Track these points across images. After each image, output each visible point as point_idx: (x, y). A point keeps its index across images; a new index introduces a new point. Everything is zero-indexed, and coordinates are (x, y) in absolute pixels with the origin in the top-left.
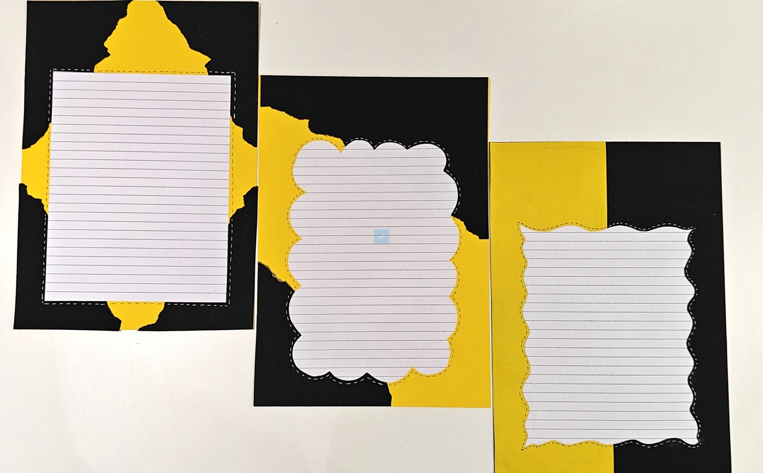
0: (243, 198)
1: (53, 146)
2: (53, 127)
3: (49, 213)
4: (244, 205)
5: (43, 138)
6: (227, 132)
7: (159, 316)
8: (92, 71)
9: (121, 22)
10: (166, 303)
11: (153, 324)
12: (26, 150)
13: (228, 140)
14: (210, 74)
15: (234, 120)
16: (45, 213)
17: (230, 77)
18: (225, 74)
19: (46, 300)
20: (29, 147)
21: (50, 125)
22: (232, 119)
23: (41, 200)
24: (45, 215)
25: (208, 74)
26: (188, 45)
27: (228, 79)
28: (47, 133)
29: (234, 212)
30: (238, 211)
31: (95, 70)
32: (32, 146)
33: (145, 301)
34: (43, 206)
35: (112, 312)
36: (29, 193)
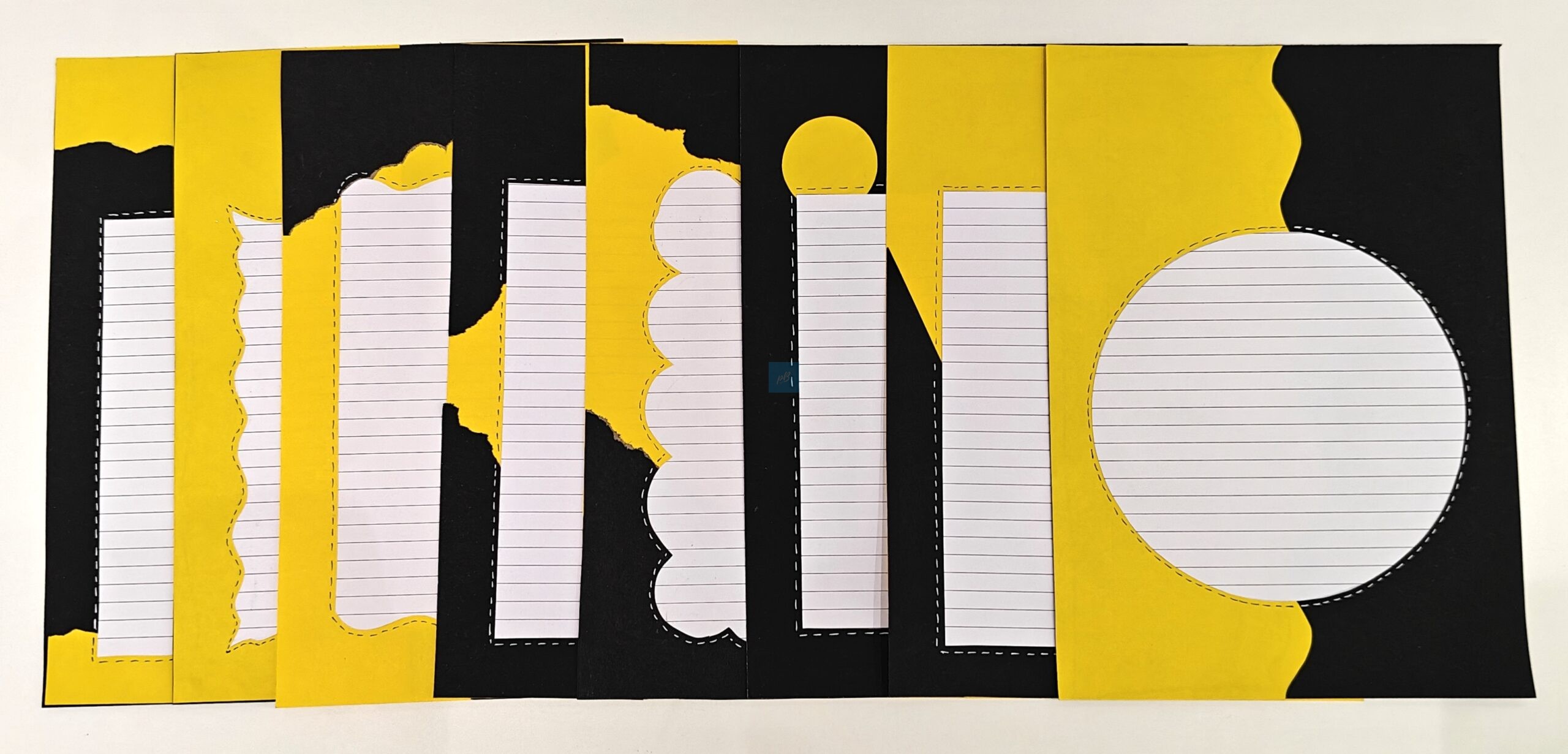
1: (510, 330)
2: (508, 292)
3: (502, 461)
5: (490, 313)
12: (454, 337)
16: (495, 461)
19: (497, 637)
20: (463, 331)
21: (502, 289)
23: (486, 436)
24: (495, 466)
28: (497, 304)
32: (468, 330)
34: (490, 447)
36: (465, 420)
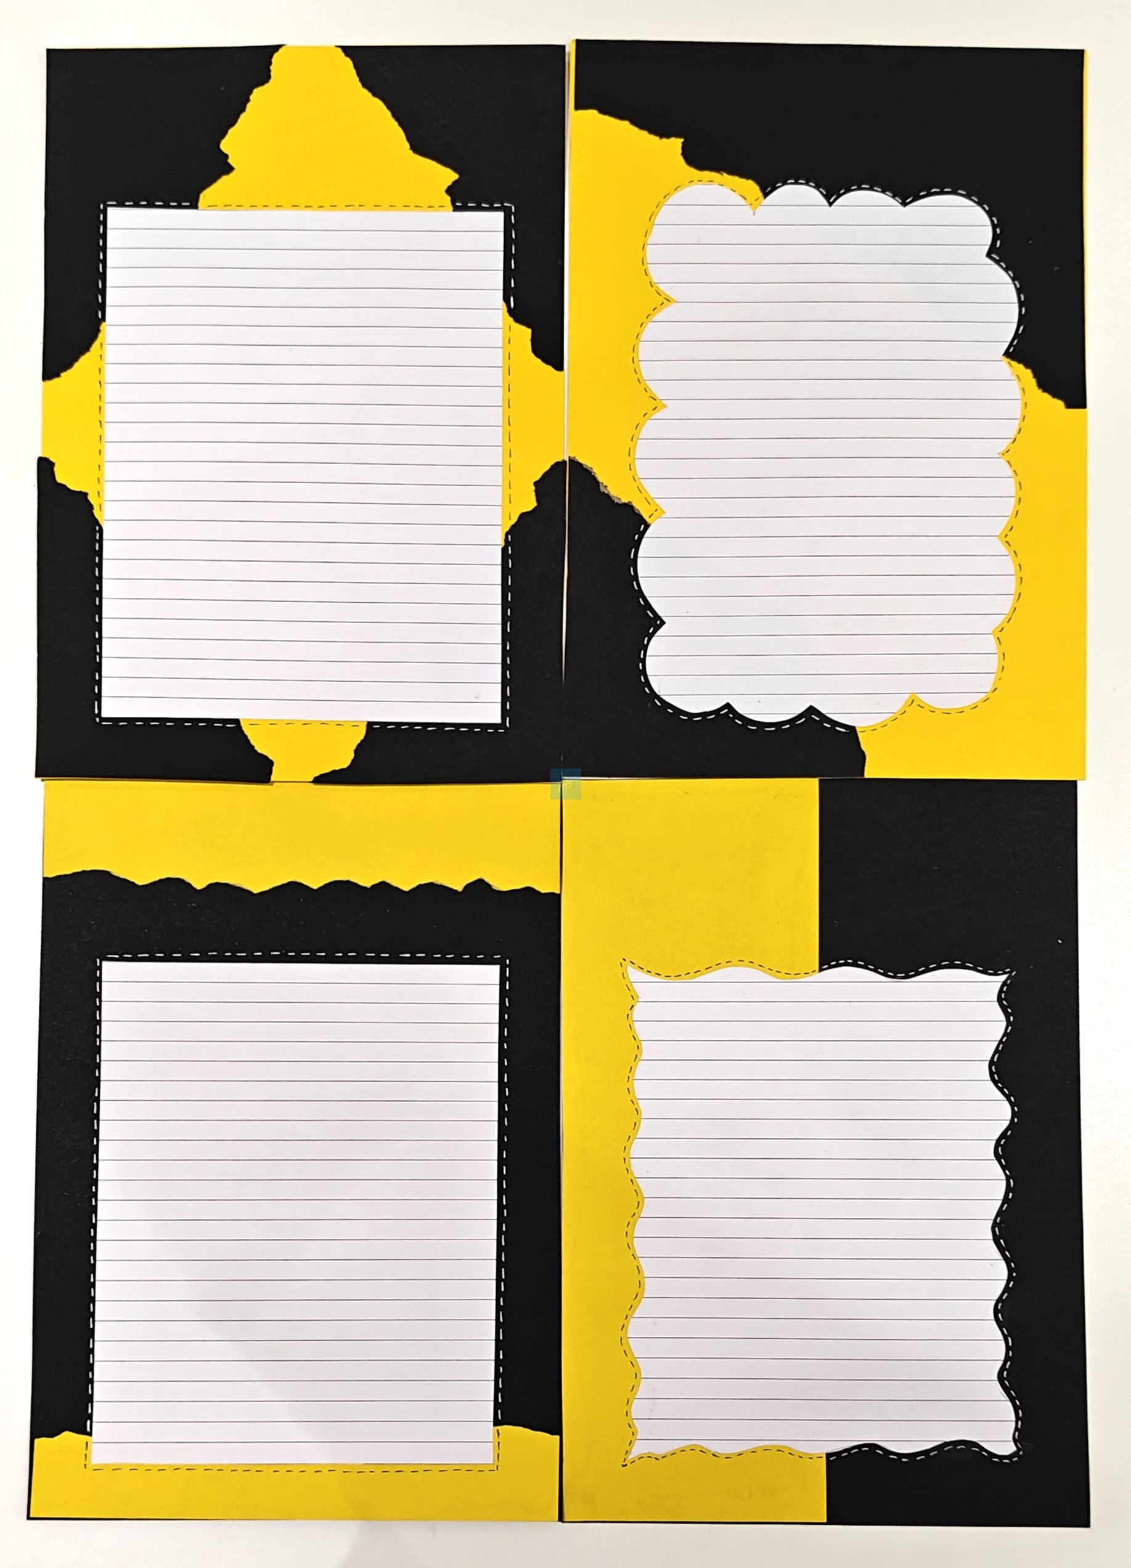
0: (533, 488)
1: (110, 373)
2: (109, 331)
3: (105, 522)
4: (535, 504)
5: (88, 355)
6: (497, 338)
7: (356, 751)
8: (194, 205)
9: (257, 94)
10: (370, 724)
11: (342, 770)
12: (49, 383)
13: (497, 357)
14: (456, 209)
15: (511, 312)
16: (97, 522)
17: (500, 215)
18: (492, 209)
19: (104, 715)
20: (58, 375)
21: (101, 328)
22: (506, 309)
23: (86, 494)
24: (97, 528)
25: (451, 208)
26: (408, 145)
27: (495, 220)
28: (96, 346)
29: (514, 520)
30: (523, 516)
31: (201, 203)
32: (63, 374)
33: (324, 719)
34: (91, 507)
35: (253, 743)
36: (62, 476)
